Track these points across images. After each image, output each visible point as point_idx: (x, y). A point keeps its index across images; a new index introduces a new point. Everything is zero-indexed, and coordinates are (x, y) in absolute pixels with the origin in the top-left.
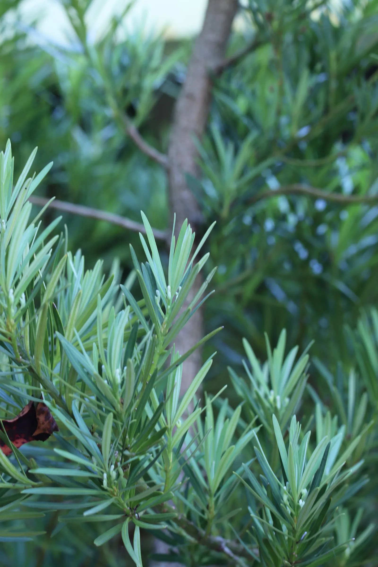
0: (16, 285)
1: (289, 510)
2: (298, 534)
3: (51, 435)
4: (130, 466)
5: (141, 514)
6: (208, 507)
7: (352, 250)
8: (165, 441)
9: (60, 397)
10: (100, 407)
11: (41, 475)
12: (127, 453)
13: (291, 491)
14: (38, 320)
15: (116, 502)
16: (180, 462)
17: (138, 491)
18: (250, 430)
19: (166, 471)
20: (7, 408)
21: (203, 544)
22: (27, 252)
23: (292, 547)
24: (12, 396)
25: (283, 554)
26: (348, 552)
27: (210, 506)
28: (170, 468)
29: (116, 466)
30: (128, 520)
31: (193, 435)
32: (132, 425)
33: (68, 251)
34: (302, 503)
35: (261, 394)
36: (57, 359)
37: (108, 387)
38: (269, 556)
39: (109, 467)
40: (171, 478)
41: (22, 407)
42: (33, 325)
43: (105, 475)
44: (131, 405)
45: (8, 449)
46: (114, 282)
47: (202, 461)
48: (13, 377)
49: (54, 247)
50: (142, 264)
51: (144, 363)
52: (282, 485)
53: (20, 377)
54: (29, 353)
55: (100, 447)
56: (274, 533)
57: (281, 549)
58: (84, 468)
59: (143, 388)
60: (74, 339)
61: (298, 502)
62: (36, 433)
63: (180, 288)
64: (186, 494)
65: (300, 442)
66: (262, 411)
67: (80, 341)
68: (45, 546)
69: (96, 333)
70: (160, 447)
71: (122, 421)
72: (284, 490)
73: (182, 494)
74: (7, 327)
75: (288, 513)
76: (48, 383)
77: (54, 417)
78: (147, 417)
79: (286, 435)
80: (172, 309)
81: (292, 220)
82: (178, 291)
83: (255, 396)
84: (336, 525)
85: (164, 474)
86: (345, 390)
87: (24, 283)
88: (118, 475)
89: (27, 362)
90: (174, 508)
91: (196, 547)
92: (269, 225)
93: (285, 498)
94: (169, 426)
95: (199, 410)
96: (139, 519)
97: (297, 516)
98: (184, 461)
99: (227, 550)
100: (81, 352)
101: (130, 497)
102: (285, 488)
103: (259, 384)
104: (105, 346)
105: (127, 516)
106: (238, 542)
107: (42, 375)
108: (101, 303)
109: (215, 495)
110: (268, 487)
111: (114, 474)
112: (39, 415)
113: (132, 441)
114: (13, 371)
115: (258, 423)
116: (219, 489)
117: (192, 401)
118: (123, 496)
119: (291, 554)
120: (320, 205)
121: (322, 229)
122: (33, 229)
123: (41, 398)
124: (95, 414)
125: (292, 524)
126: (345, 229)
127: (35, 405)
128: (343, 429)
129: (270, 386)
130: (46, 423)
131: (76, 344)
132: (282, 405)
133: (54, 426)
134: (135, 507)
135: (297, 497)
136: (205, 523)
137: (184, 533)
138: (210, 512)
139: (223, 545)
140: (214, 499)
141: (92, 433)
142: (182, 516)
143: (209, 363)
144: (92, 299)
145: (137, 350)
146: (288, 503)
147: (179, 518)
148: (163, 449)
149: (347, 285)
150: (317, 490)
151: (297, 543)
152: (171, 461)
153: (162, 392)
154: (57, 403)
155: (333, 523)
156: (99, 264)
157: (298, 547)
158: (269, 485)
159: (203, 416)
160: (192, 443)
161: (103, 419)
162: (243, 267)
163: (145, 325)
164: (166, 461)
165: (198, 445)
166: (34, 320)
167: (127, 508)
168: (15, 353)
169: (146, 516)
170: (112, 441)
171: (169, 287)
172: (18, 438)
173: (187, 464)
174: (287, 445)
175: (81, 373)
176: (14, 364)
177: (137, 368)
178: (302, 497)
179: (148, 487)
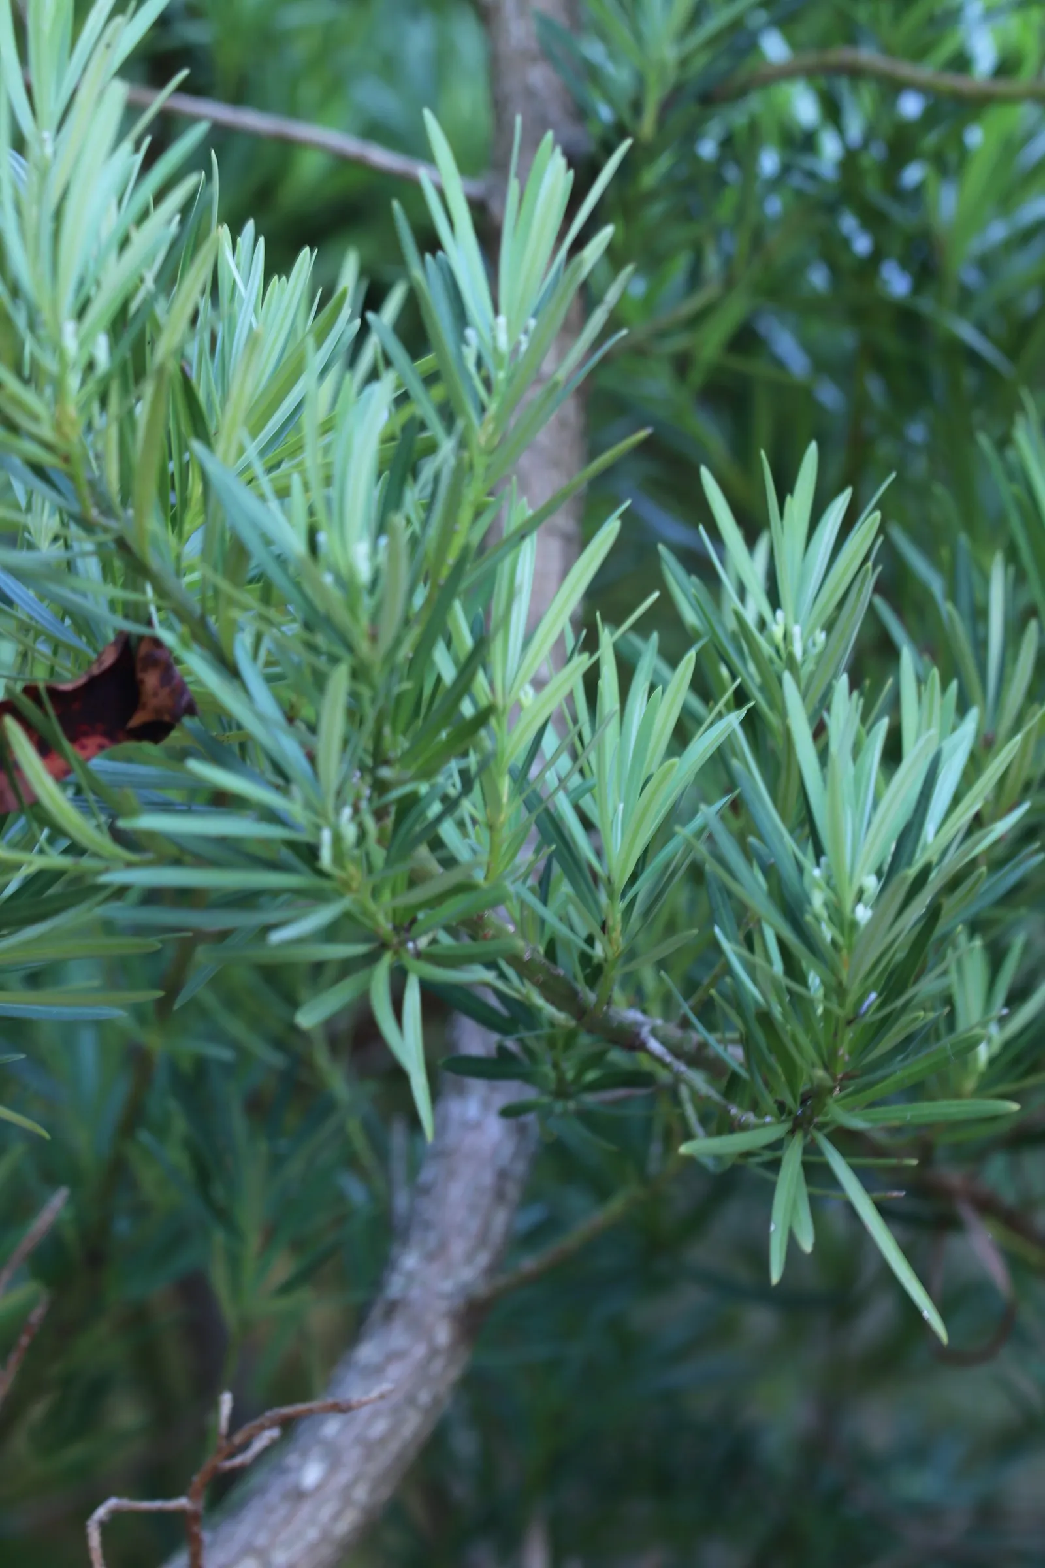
0: (81, 313)
1: (827, 933)
2: (851, 999)
3: (177, 726)
4: (393, 810)
5: (423, 942)
6: (604, 927)
7: (998, 232)
8: (488, 744)
9: (202, 622)
10: (312, 647)
11: (152, 835)
12: (385, 773)
13: (833, 882)
14: (141, 411)
15: (355, 910)
16: (529, 805)
17: (414, 881)
18: (720, 716)
19: (491, 827)
20: (55, 653)
21: (590, 1031)
22: (112, 222)
23: (835, 1034)
24: (68, 621)
25: (811, 1053)
26: (983, 1053)
27: (610, 923)
28: (502, 817)
29: (356, 810)
30: (387, 959)
31: (562, 732)
32: (400, 697)
33: (220, 222)
34: (863, 914)
35: (750, 619)
36: (193, 519)
37: (336, 594)
38: (772, 1060)
39: (338, 810)
40: (505, 846)
41: (95, 650)
42: (127, 422)
43: (326, 836)
44: (398, 642)
45: (60, 763)
46: (346, 311)
47: (586, 802)
48: (70, 566)
49: (185, 210)
50: (428, 257)
51: (433, 532)
52: (808, 861)
53: (91, 567)
54: (116, 499)
55: (311, 758)
56: (788, 998)
57: (804, 1040)
58: (270, 816)
59: (428, 600)
60: (241, 463)
61: (853, 911)
62: (137, 720)
63: (532, 323)
64: (544, 889)
65: (857, 750)
66: (752, 667)
67: (258, 468)
68: (154, 1041)
69: (299, 448)
70: (473, 760)
71: (372, 686)
72: (813, 878)
73: (532, 889)
74: (58, 426)
75: (824, 940)
76: (170, 582)
77: (187, 679)
78: (439, 679)
79: (819, 730)
80: (510, 380)
81: (830, 148)
82: (526, 332)
83: (732, 624)
84: (953, 976)
85: (485, 835)
86: (979, 614)
87: (102, 307)
88: (362, 836)
89: (112, 524)
90: (511, 928)
91: (570, 1037)
92: (769, 162)
93: (818, 899)
94: (500, 701)
95: (582, 662)
96: (419, 955)
97: (851, 948)
98: (540, 800)
99: (654, 1045)
100: (262, 498)
101: (394, 894)
102: (817, 872)
103: (742, 592)
104: (328, 481)
105: (384, 946)
106: (685, 1024)
107: (154, 562)
108: (316, 361)
109: (623, 895)
110: (769, 871)
111: (350, 832)
112: (145, 670)
113: (398, 744)
114: (71, 547)
115: (741, 697)
116: (634, 878)
117: (561, 640)
118: (375, 893)
119: (833, 1053)
120: (911, 106)
121: (913, 174)
122: (128, 159)
123: (149, 623)
124: (298, 668)
125: (834, 971)
126: (977, 174)
127: (133, 642)
128: (974, 714)
129: (774, 598)
130: (164, 693)
131: (247, 476)
132: (805, 652)
133: (184, 701)
134: (406, 925)
135: (849, 897)
136: (594, 972)
137: (539, 1000)
138: (610, 941)
139: (645, 1032)
140: (621, 905)
141: (291, 719)
142: (535, 950)
143: (611, 529)
144: (286, 355)
145: (413, 496)
146: (824, 914)
147: (527, 956)
148: (484, 765)
149: (982, 328)
150: (905, 878)
151: (850, 1022)
152: (505, 799)
153: (480, 610)
154: (195, 637)
155: (945, 973)
156: (305, 258)
157: (851, 1035)
158: (772, 866)
159: (591, 679)
160: (561, 753)
161: (320, 681)
162: (695, 278)
163: (436, 428)
164: (491, 800)
165: (575, 757)
166: (131, 412)
167: (385, 925)
168: (79, 498)
169: (435, 949)
170: (346, 742)
171: (502, 320)
172: (86, 734)
173: (547, 810)
174: (823, 755)
175: (260, 557)
176: (74, 530)
177: (414, 541)
178: (865, 896)
179: (440, 870)
